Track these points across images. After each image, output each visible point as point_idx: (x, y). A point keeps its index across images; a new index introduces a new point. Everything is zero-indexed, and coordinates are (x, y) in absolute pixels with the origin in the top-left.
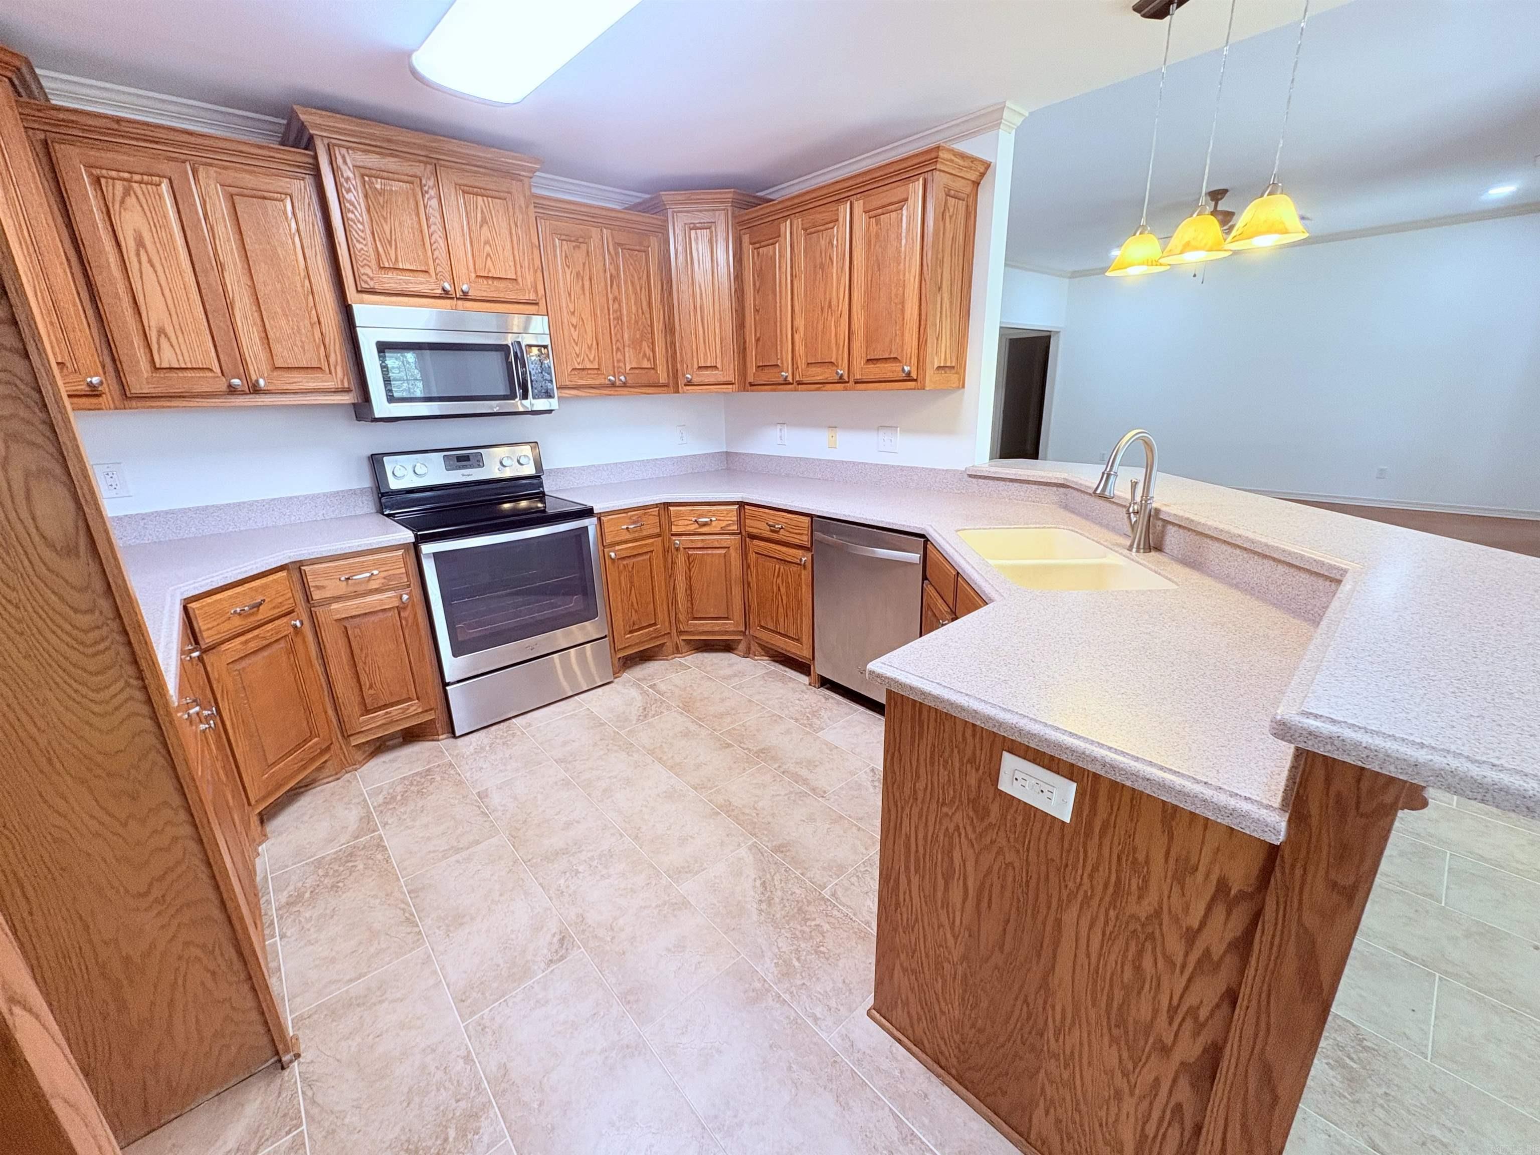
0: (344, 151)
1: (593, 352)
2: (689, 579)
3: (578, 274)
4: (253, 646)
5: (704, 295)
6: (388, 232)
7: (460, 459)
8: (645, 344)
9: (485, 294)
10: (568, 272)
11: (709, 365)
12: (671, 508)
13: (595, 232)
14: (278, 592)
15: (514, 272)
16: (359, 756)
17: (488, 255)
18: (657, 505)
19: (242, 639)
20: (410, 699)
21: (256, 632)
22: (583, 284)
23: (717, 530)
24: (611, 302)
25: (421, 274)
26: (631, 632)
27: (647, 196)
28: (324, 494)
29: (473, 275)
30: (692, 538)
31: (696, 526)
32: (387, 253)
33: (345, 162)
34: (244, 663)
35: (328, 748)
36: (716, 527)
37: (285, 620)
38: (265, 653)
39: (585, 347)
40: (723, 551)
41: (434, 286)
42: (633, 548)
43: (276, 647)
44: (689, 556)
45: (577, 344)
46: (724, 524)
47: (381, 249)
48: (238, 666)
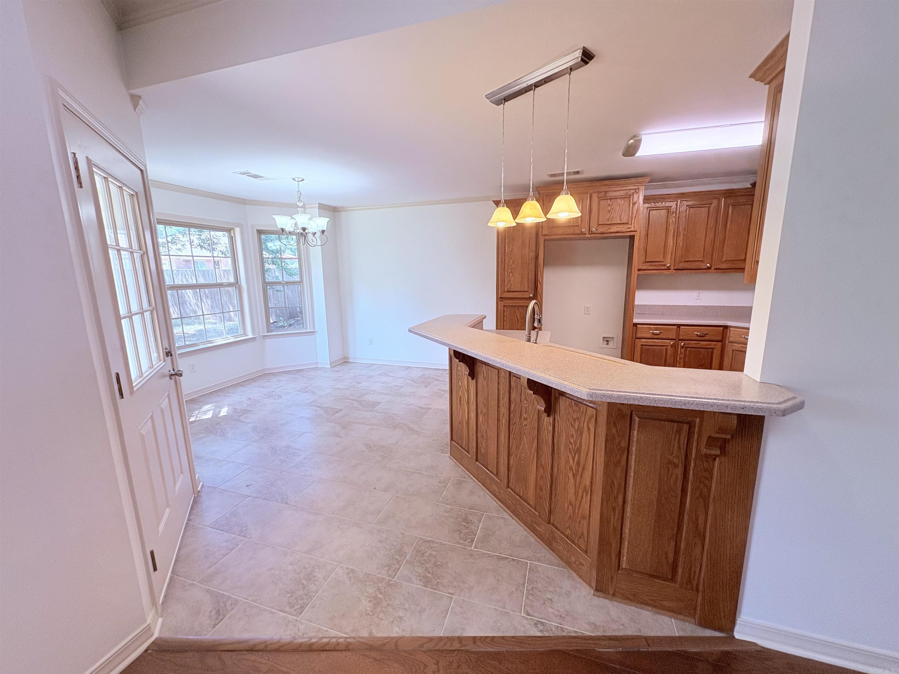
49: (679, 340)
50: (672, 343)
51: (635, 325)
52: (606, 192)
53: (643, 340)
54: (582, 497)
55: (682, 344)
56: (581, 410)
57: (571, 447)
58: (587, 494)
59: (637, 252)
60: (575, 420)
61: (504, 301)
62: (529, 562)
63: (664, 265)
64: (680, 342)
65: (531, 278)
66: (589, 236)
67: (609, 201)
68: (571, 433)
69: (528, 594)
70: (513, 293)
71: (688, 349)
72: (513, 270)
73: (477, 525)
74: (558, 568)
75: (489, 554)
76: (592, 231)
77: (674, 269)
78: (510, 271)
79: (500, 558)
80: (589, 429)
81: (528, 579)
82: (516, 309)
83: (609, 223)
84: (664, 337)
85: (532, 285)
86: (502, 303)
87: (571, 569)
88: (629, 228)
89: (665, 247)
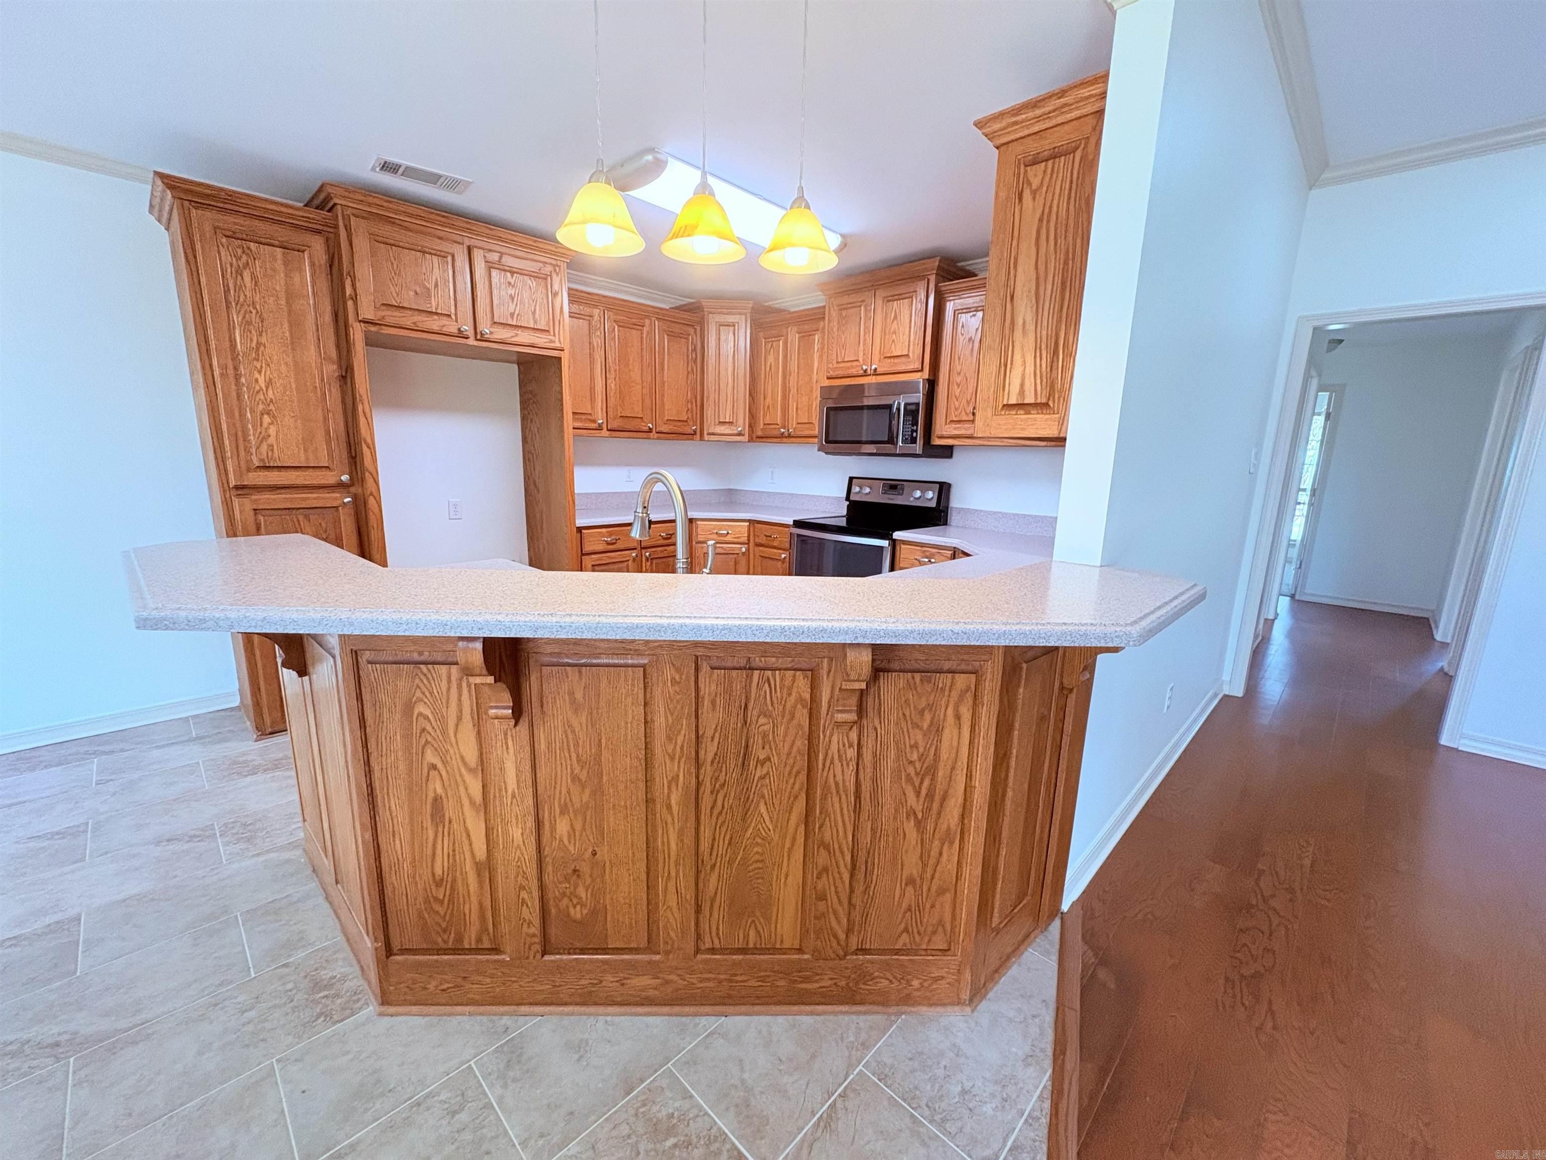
49: (642, 548)
50: (634, 555)
51: (580, 530)
52: (502, 254)
53: (593, 556)
54: (941, 854)
55: (647, 554)
56: (940, 685)
57: (911, 770)
58: (952, 843)
59: (567, 390)
60: (922, 713)
61: (253, 497)
62: (860, 1067)
63: (594, 421)
64: (643, 551)
65: (335, 431)
66: (476, 343)
67: (509, 275)
68: (912, 742)
69: (941, 1124)
70: (283, 473)
71: (654, 561)
72: (272, 407)
73: (695, 1111)
74: (894, 1027)
75: (803, 1140)
76: (482, 334)
77: (608, 430)
78: (261, 407)
79: (827, 1122)
80: (958, 717)
81: (904, 1100)
82: (301, 518)
83: (514, 323)
84: (622, 547)
85: (341, 453)
86: (246, 501)
87: (913, 1005)
88: (551, 341)
89: (592, 389)
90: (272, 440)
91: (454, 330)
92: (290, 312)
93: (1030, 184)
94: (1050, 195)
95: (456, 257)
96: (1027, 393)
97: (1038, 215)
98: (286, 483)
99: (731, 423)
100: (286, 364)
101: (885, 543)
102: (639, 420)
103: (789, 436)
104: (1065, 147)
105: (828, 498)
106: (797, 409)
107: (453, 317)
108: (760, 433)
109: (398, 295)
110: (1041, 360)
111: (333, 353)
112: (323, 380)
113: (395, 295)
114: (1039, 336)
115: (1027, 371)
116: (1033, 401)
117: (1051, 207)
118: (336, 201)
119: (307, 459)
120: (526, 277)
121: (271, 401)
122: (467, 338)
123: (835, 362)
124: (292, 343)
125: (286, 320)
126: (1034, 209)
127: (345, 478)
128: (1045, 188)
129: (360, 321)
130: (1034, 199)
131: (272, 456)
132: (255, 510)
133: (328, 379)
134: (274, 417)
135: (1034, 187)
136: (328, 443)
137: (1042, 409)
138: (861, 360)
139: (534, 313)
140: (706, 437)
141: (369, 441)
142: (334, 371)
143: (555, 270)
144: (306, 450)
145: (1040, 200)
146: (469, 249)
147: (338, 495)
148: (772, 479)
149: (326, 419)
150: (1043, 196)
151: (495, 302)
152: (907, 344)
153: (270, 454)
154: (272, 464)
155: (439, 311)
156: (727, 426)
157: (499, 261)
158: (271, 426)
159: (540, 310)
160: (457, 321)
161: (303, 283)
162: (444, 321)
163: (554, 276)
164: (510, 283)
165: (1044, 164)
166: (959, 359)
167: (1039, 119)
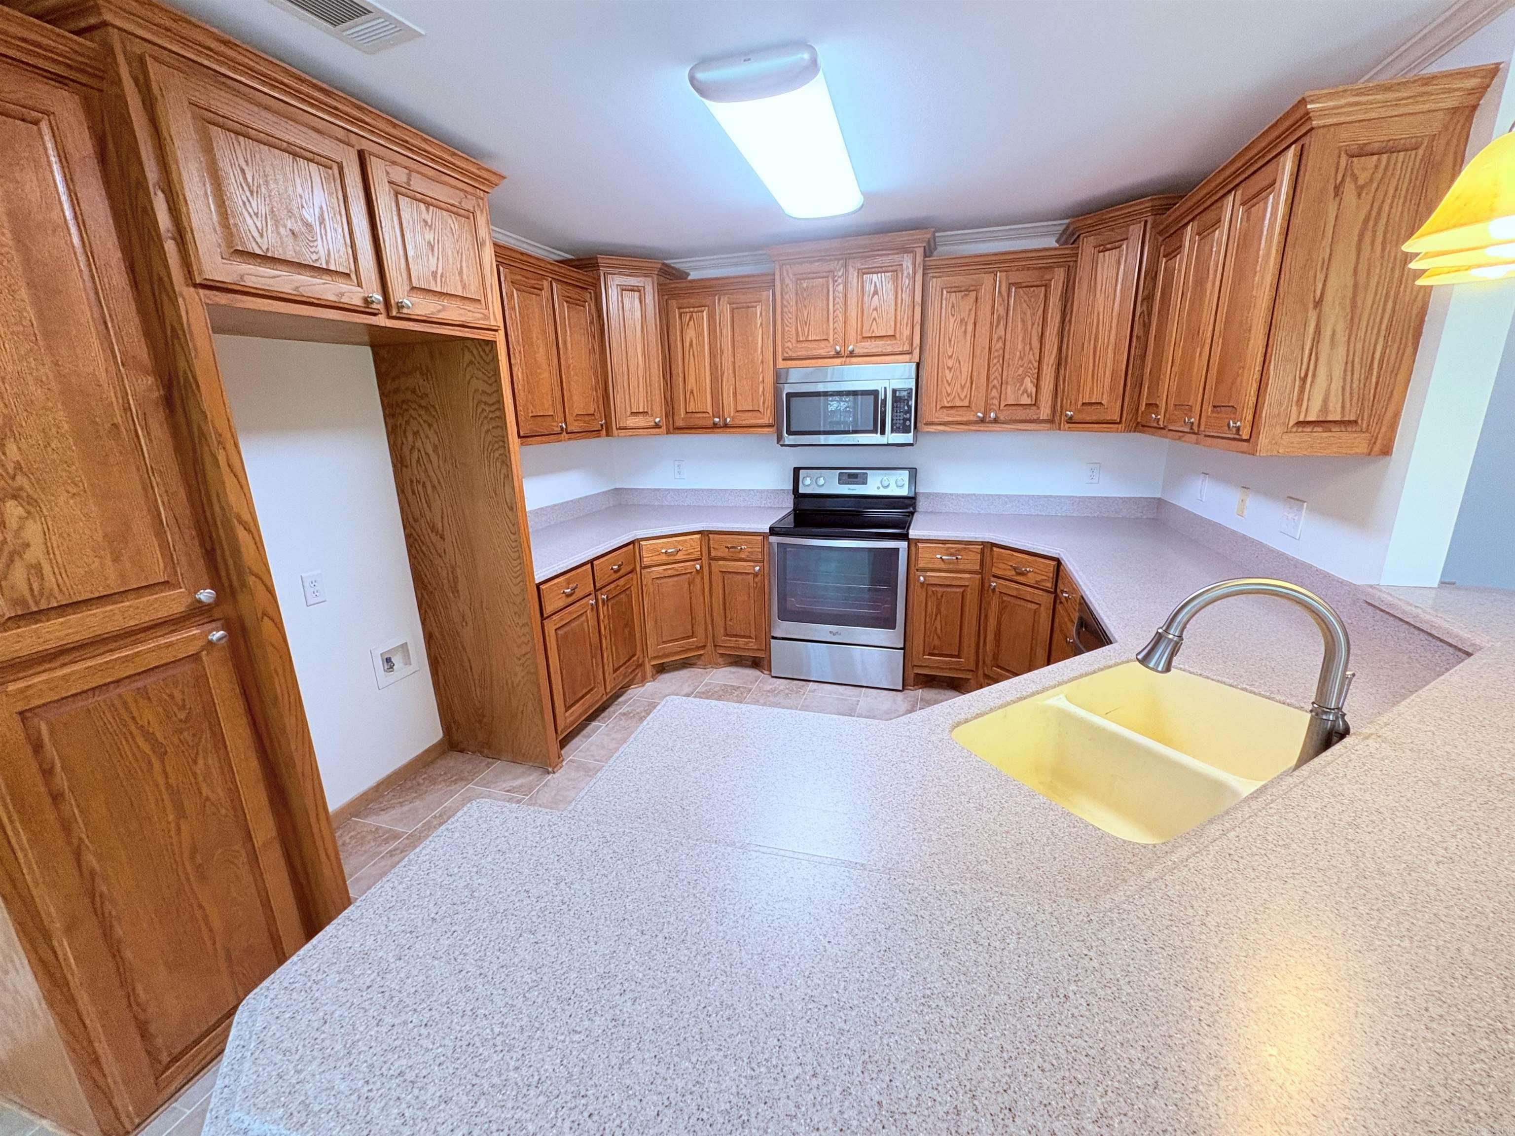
0: (788, 267)
1: (965, 390)
2: (999, 623)
3: (962, 320)
4: (670, 573)
5: (1101, 323)
6: (806, 315)
7: (851, 476)
8: (1027, 380)
9: (866, 351)
10: (952, 320)
11: (1093, 401)
12: (995, 549)
13: (987, 279)
14: (691, 546)
15: (893, 329)
16: (720, 660)
17: (874, 319)
18: (983, 543)
19: (665, 567)
20: (750, 637)
21: (673, 566)
22: (966, 329)
23: (1032, 582)
24: (994, 342)
25: (823, 342)
26: (930, 654)
27: (1067, 221)
28: (768, 490)
29: (859, 337)
30: (1008, 583)
31: (1013, 573)
32: (803, 330)
33: (788, 274)
34: (662, 581)
35: (704, 647)
36: (1031, 579)
37: (692, 563)
38: (676, 579)
39: (958, 386)
40: (1034, 606)
41: (829, 349)
42: (945, 578)
43: (683, 577)
44: (1003, 602)
45: (949, 385)
46: (1039, 578)
47: (799, 329)
48: (658, 581)
90: (35, 553)
91: (357, 301)
92: (27, 261)
93: (1355, 178)
94: (1380, 195)
95: (346, 170)
96: (1331, 407)
97: (1362, 216)
98: (86, 634)
99: (645, 413)
100: (39, 381)
101: (902, 545)
102: (550, 419)
103: (726, 426)
104: (1402, 142)
105: (762, 491)
106: (735, 394)
107: (353, 277)
108: (680, 423)
109: (262, 236)
110: (1352, 374)
111: (142, 352)
112: (127, 409)
113: (256, 235)
114: (1351, 349)
115: (1334, 386)
116: (1338, 418)
117: (1380, 209)
118: (108, 17)
119: (122, 576)
120: (445, 213)
121: (18, 467)
122: (375, 314)
123: (794, 340)
124: (47, 335)
125: (22, 283)
126: (1358, 207)
127: (206, 595)
128: (1375, 185)
129: (196, 286)
130: (1359, 195)
131: (42, 589)
132: (21, 713)
133: (139, 405)
134: (32, 501)
135: (1361, 182)
136: (160, 532)
137: (1345, 426)
138: (831, 340)
139: (461, 273)
140: (615, 432)
141: (246, 517)
142: (150, 390)
143: (479, 205)
144: (116, 559)
145: (1367, 197)
146: (362, 157)
147: (195, 631)
148: (679, 473)
149: (147, 488)
150: (1372, 195)
151: (411, 253)
152: (893, 324)
153: (36, 586)
154: (43, 605)
155: (332, 267)
156: (641, 417)
157: (408, 183)
158: (30, 523)
159: (468, 267)
160: (360, 285)
161: (51, 201)
162: (343, 286)
163: (478, 213)
164: (425, 222)
165: (1375, 157)
166: (950, 341)
167: (1385, 104)
